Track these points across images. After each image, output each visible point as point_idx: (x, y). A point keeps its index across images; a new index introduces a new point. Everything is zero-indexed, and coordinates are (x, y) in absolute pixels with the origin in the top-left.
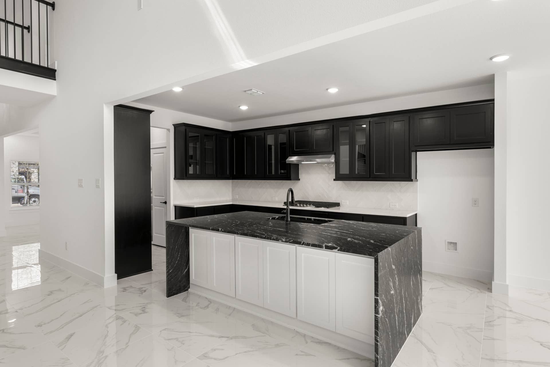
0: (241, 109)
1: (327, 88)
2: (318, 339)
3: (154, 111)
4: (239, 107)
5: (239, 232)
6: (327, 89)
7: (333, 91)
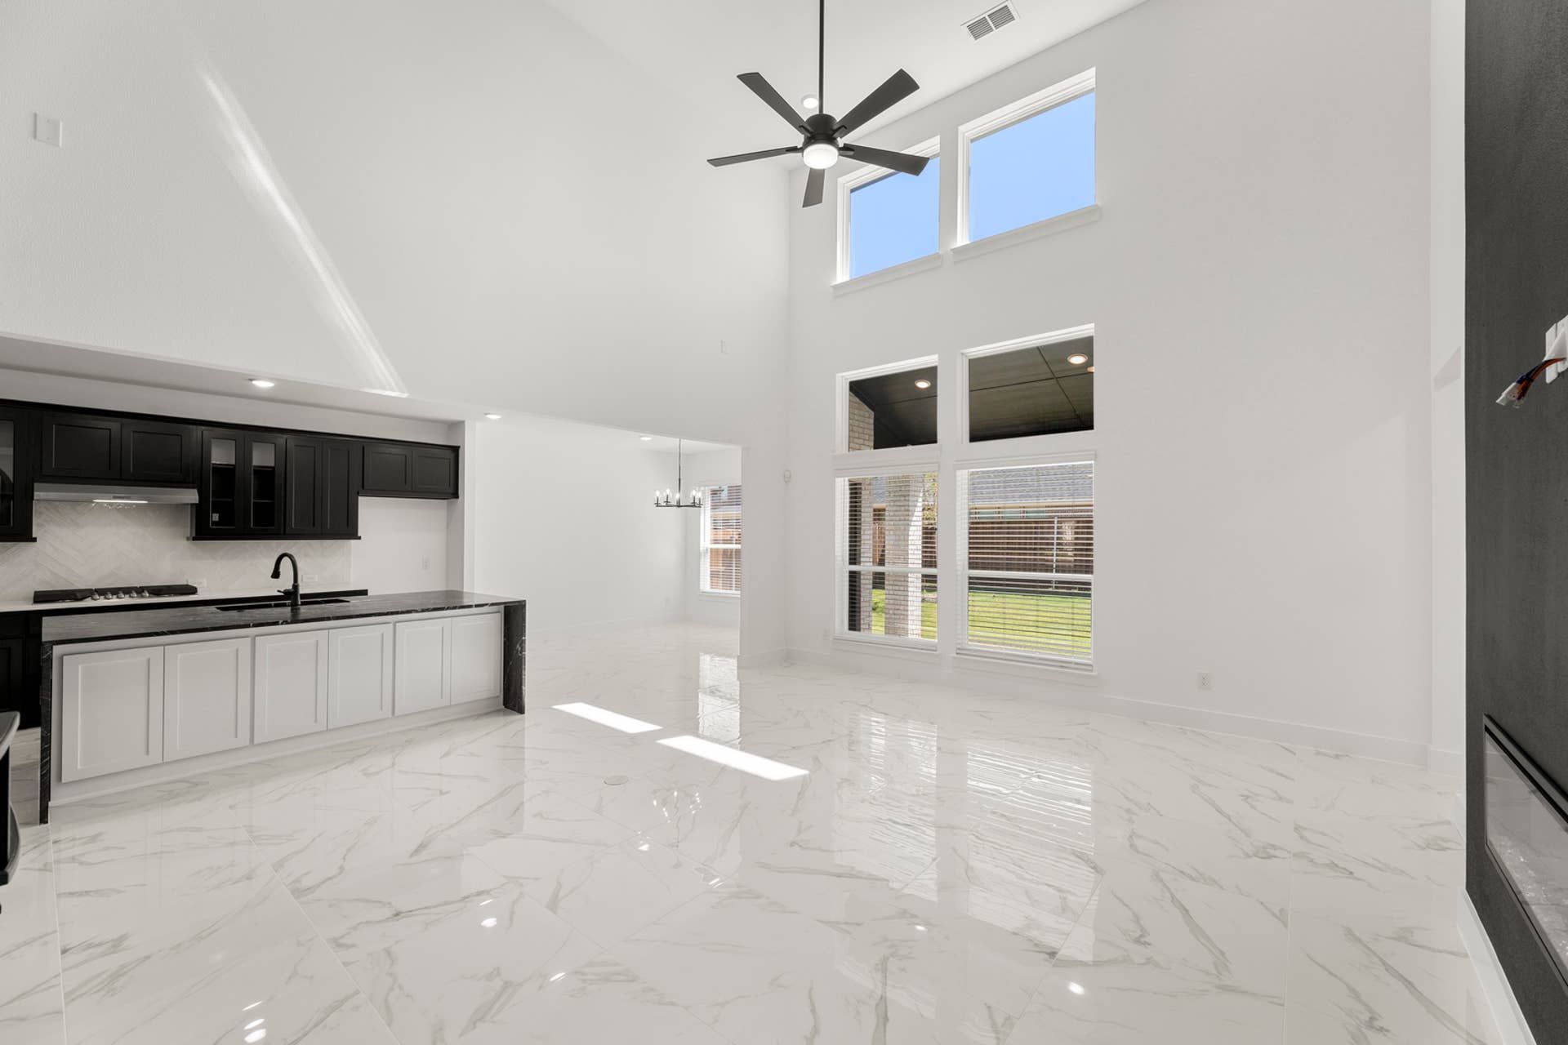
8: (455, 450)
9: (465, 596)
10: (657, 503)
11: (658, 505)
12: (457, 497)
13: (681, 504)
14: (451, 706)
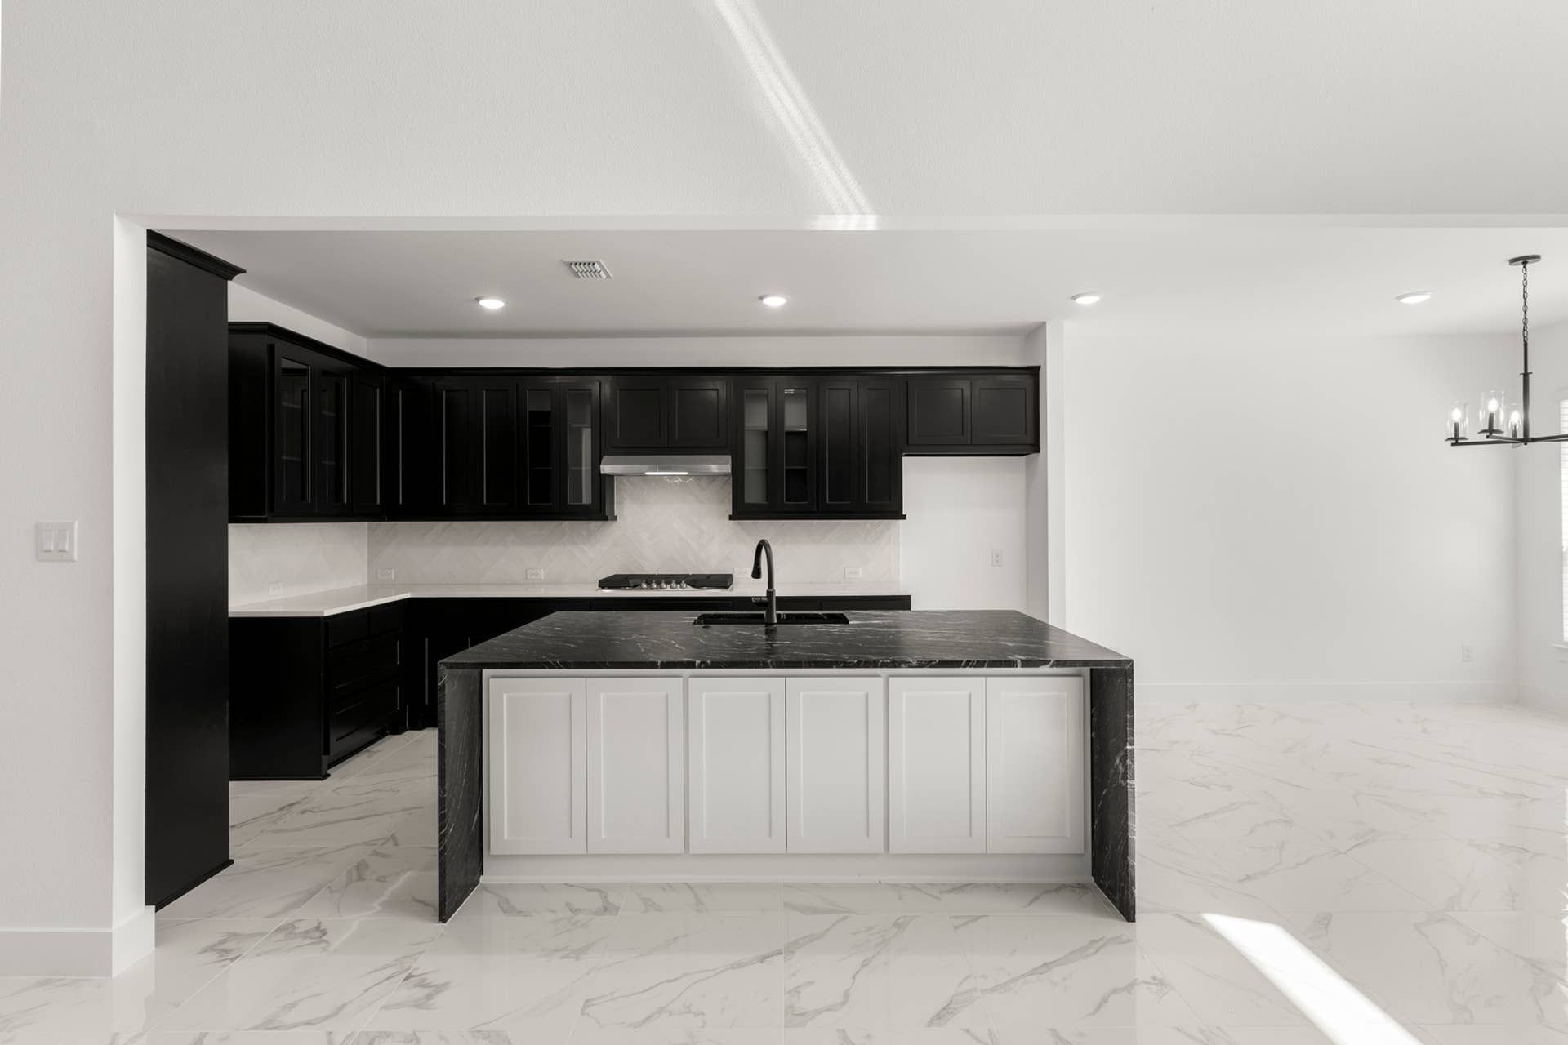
0: (482, 309)
1: (759, 295)
2: (944, 884)
3: (244, 271)
4: (478, 299)
5: (769, 661)
6: (761, 298)
7: (775, 302)
8: (1034, 372)
9: (1052, 633)
10: (1456, 438)
11: (1456, 441)
12: (1037, 450)
13: (1531, 436)
14: (986, 855)
